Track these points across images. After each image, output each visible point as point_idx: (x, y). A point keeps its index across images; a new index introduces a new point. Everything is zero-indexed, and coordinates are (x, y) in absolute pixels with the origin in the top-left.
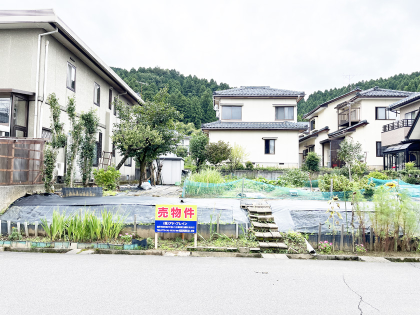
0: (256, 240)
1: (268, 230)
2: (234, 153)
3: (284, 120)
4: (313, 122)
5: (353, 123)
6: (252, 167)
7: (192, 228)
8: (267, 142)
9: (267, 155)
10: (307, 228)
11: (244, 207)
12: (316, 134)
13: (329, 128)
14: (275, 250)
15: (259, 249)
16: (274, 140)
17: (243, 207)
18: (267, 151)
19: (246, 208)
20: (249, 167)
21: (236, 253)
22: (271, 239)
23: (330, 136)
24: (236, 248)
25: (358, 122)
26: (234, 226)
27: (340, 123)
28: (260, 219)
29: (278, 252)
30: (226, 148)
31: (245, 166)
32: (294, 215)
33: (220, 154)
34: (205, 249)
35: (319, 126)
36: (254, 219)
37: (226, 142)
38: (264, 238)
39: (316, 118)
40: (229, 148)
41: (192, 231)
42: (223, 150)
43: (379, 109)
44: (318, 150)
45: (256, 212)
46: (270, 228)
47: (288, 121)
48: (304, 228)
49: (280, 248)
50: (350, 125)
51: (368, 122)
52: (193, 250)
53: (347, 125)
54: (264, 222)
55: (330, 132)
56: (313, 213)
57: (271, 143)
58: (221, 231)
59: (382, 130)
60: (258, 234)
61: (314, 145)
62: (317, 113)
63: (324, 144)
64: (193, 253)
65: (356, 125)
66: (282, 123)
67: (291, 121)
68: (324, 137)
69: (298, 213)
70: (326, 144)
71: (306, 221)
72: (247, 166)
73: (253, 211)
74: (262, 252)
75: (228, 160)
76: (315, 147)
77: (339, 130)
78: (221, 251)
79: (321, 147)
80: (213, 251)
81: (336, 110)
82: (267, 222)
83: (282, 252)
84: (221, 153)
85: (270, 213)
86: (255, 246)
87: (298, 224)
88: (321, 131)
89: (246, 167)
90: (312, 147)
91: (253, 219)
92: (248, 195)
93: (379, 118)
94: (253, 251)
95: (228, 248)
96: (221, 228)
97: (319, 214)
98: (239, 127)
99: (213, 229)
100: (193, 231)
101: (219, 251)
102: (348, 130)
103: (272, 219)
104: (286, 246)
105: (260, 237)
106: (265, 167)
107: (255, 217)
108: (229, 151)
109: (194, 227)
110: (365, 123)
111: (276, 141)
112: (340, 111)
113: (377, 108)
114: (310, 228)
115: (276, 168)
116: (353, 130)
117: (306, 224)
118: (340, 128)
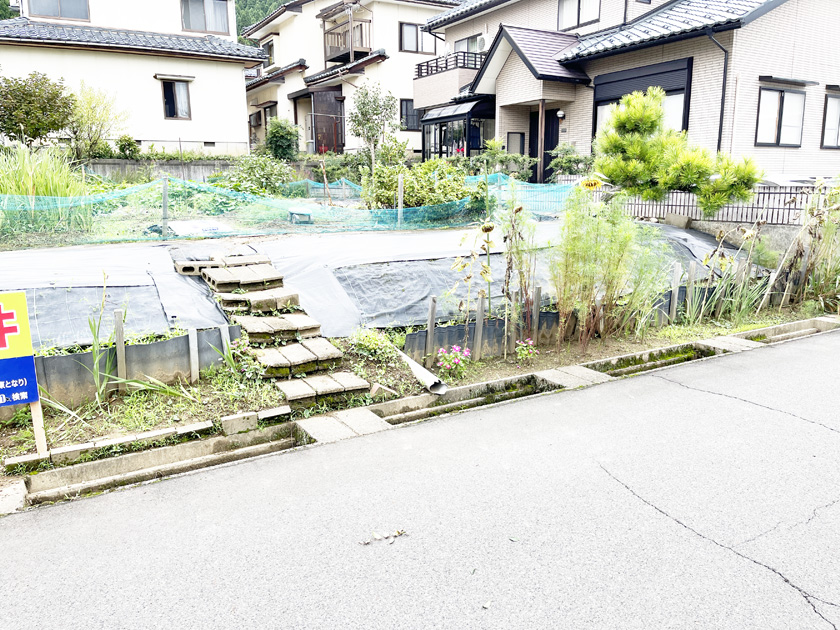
0: (266, 379)
1: (291, 336)
2: (81, 110)
3: (205, 32)
4: (269, 47)
5: (359, 55)
6: (136, 151)
7: (15, 384)
8: (169, 87)
9: (172, 122)
10: (390, 314)
11: (191, 269)
12: (279, 76)
13: (307, 64)
14: (336, 401)
15: (286, 409)
16: (187, 82)
17: (186, 269)
18: (171, 111)
19: (196, 272)
20: (128, 152)
21: (212, 441)
22: (315, 367)
23: (308, 81)
24: (209, 424)
25: (366, 54)
26: (183, 342)
27: (328, 54)
28: (258, 306)
29: (345, 405)
30: (55, 96)
31: (116, 150)
32: (347, 280)
33: (39, 114)
34: (86, 451)
35: (282, 59)
36: (241, 308)
37: (53, 79)
38: (290, 368)
39: (274, 37)
40: (65, 94)
41: (16, 397)
42: (49, 100)
43: (405, 28)
44: (285, 112)
45: (237, 285)
46: (296, 331)
47: (217, 36)
48: (384, 315)
49: (347, 392)
50: (352, 57)
51: (387, 54)
52: (34, 467)
53: (345, 59)
54: (270, 313)
55: (308, 73)
56: (394, 269)
57: (180, 91)
58: (135, 368)
59: (413, 73)
60: (271, 357)
61: (276, 103)
62: (277, 26)
63: (297, 99)
64: (37, 479)
65: (365, 59)
66: (203, 40)
67: (223, 37)
68: (295, 84)
69: (356, 274)
70: (301, 100)
71: (382, 296)
72: (122, 149)
73: (227, 280)
74: (298, 415)
75: (66, 132)
76: (278, 106)
77: (326, 70)
78: (155, 446)
79: (290, 105)
80: (123, 452)
81: (320, 21)
82: (281, 311)
83: (356, 404)
84: (44, 109)
85: (276, 282)
86: (271, 400)
87: (366, 306)
88: (290, 70)
89: (118, 151)
90: (272, 106)
91: (234, 309)
92: (179, 227)
93: (406, 47)
94: (270, 421)
95: (181, 430)
96: (134, 356)
97: (406, 269)
98: (85, 39)
99: (102, 366)
100: (24, 395)
101: (149, 447)
102: (351, 70)
103: (294, 300)
104: (362, 383)
105: (277, 368)
106: (171, 150)
107: (240, 302)
108: (66, 105)
109: (23, 382)
110: (382, 57)
111: (190, 85)
112: (328, 26)
113: (401, 24)
114: (398, 313)
115: (197, 155)
116: (358, 69)
117: (383, 302)
118: (330, 64)
